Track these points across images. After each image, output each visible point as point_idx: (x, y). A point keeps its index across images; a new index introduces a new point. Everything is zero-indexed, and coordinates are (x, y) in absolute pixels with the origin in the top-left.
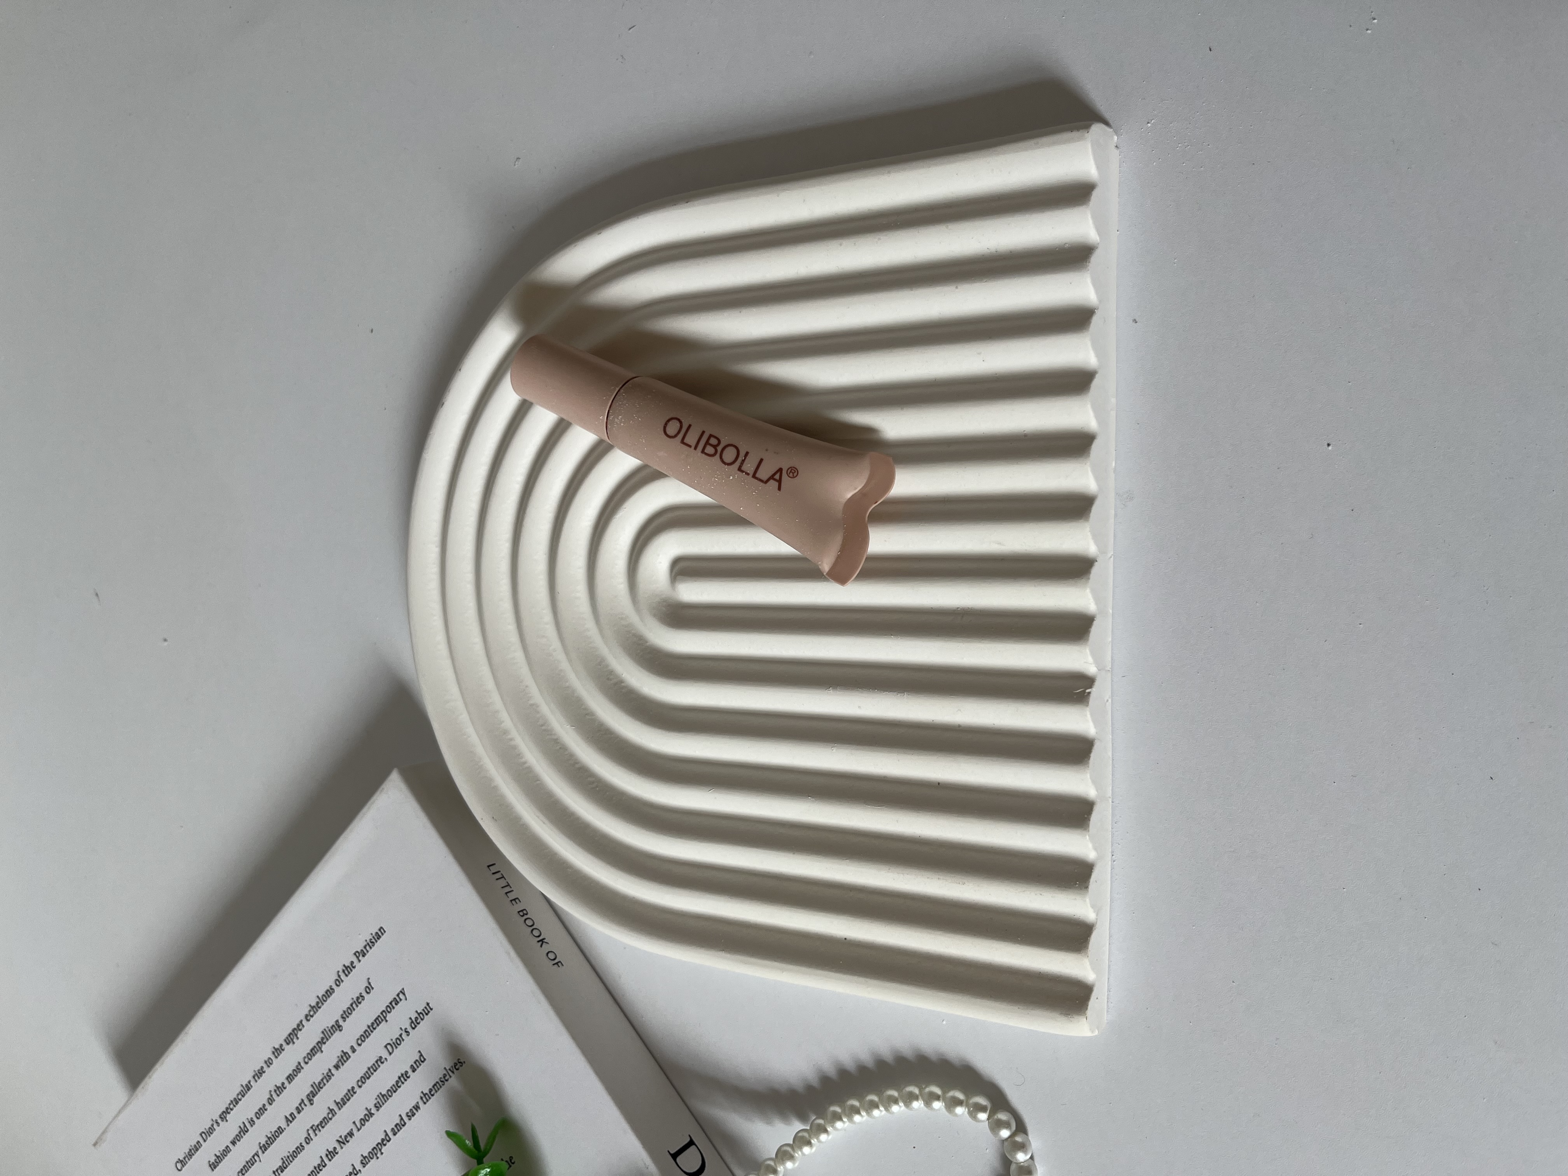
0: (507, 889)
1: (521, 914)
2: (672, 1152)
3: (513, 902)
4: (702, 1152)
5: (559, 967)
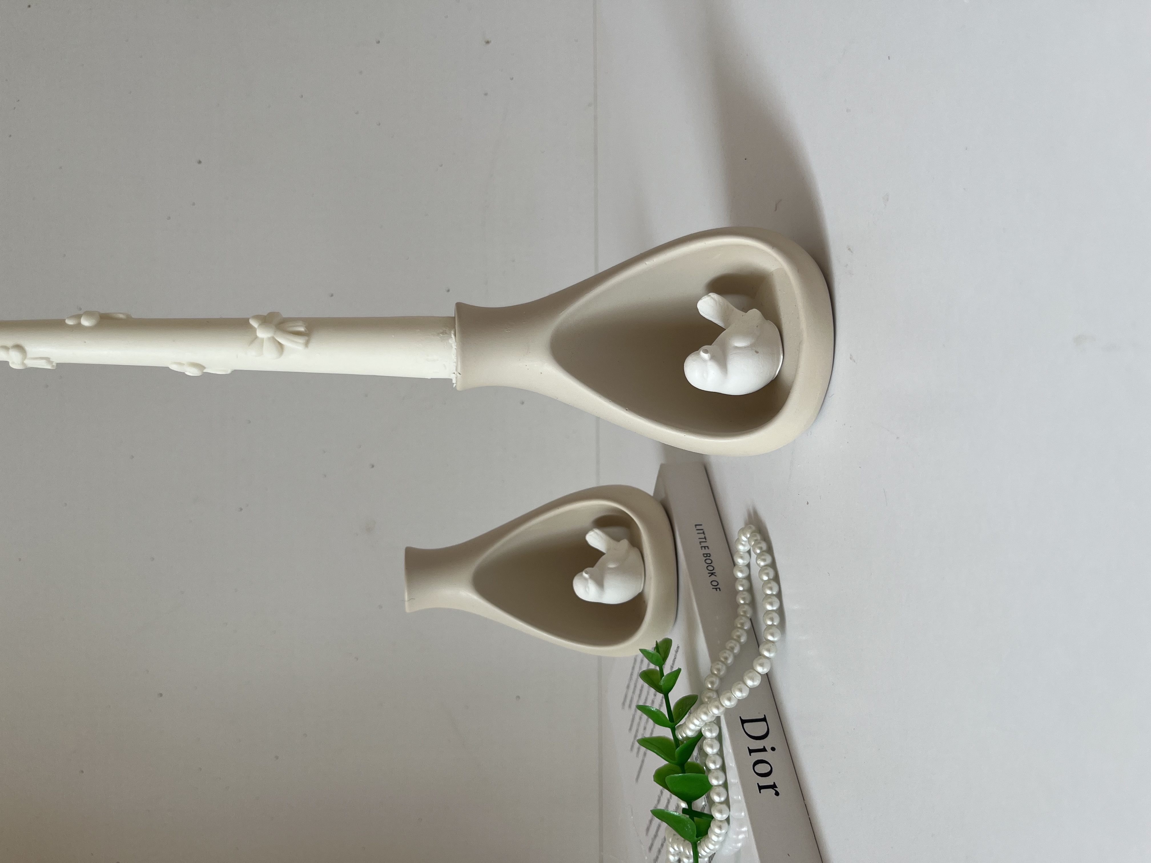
0: (704, 540)
1: (705, 555)
2: (743, 718)
3: (703, 548)
4: (769, 728)
5: (717, 590)
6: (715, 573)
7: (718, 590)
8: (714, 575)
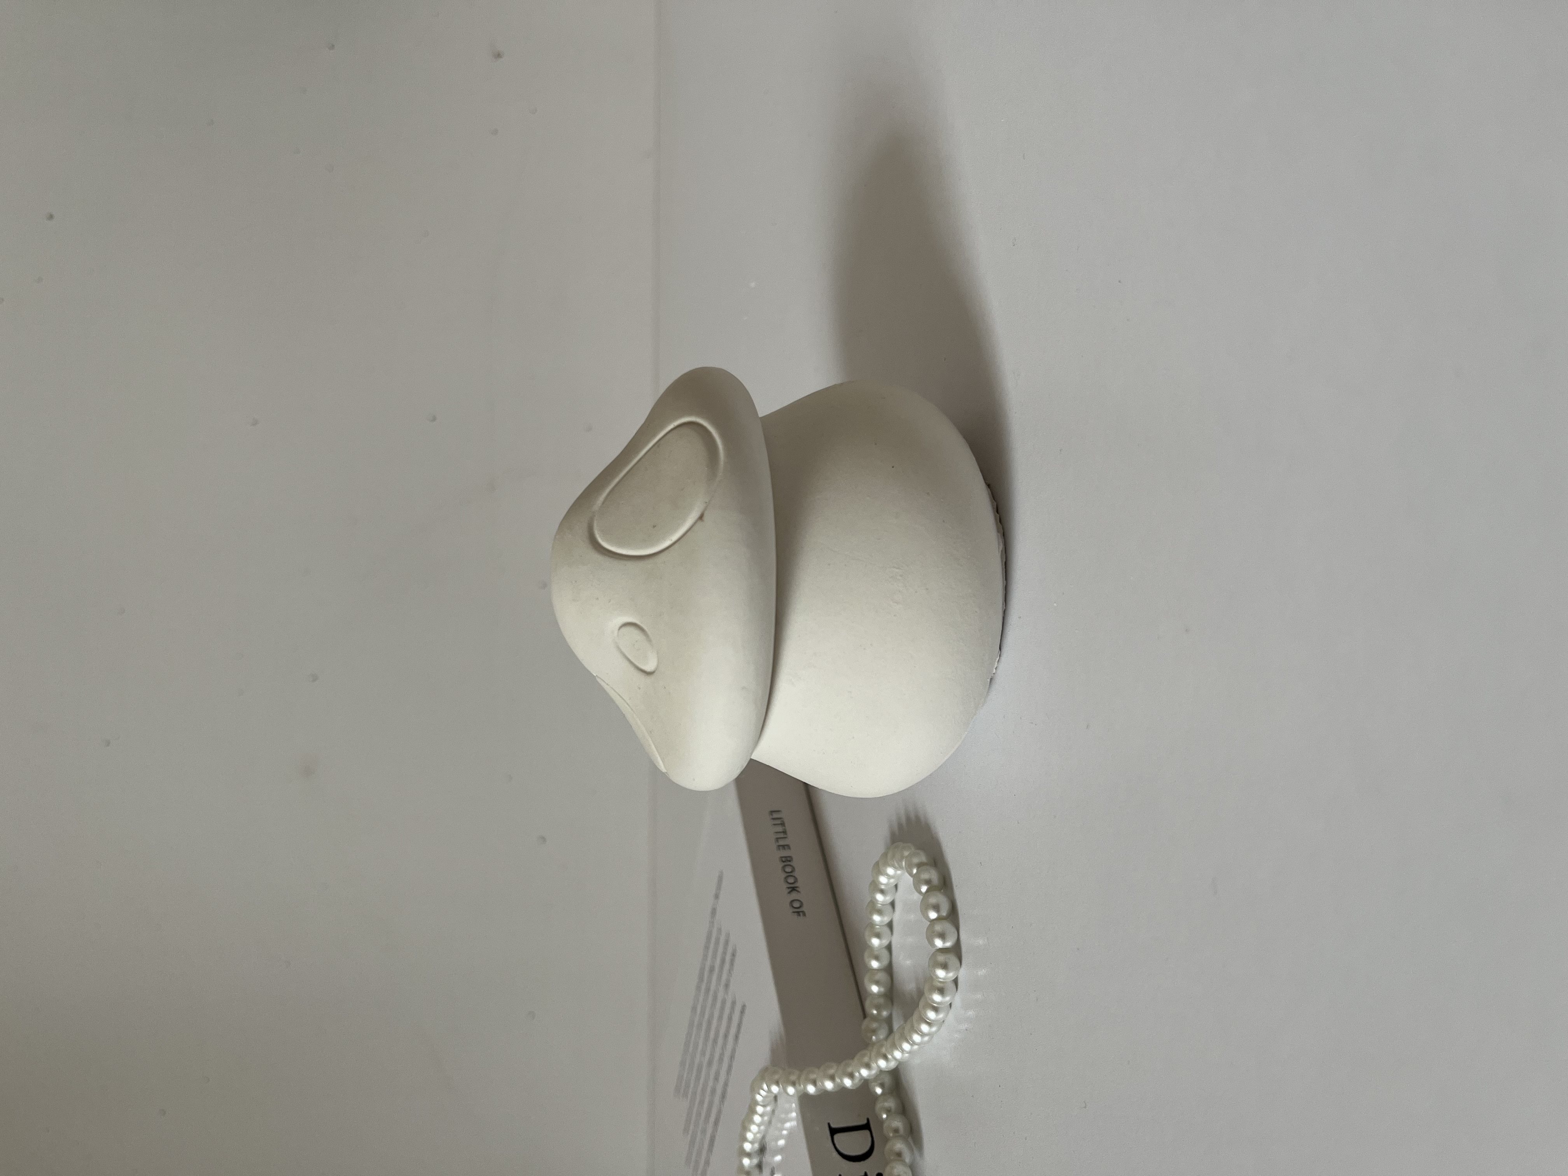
1: (784, 860)
2: (833, 1126)
3: (781, 847)
4: (876, 1140)
6: (796, 887)
7: (801, 914)
8: (795, 890)
